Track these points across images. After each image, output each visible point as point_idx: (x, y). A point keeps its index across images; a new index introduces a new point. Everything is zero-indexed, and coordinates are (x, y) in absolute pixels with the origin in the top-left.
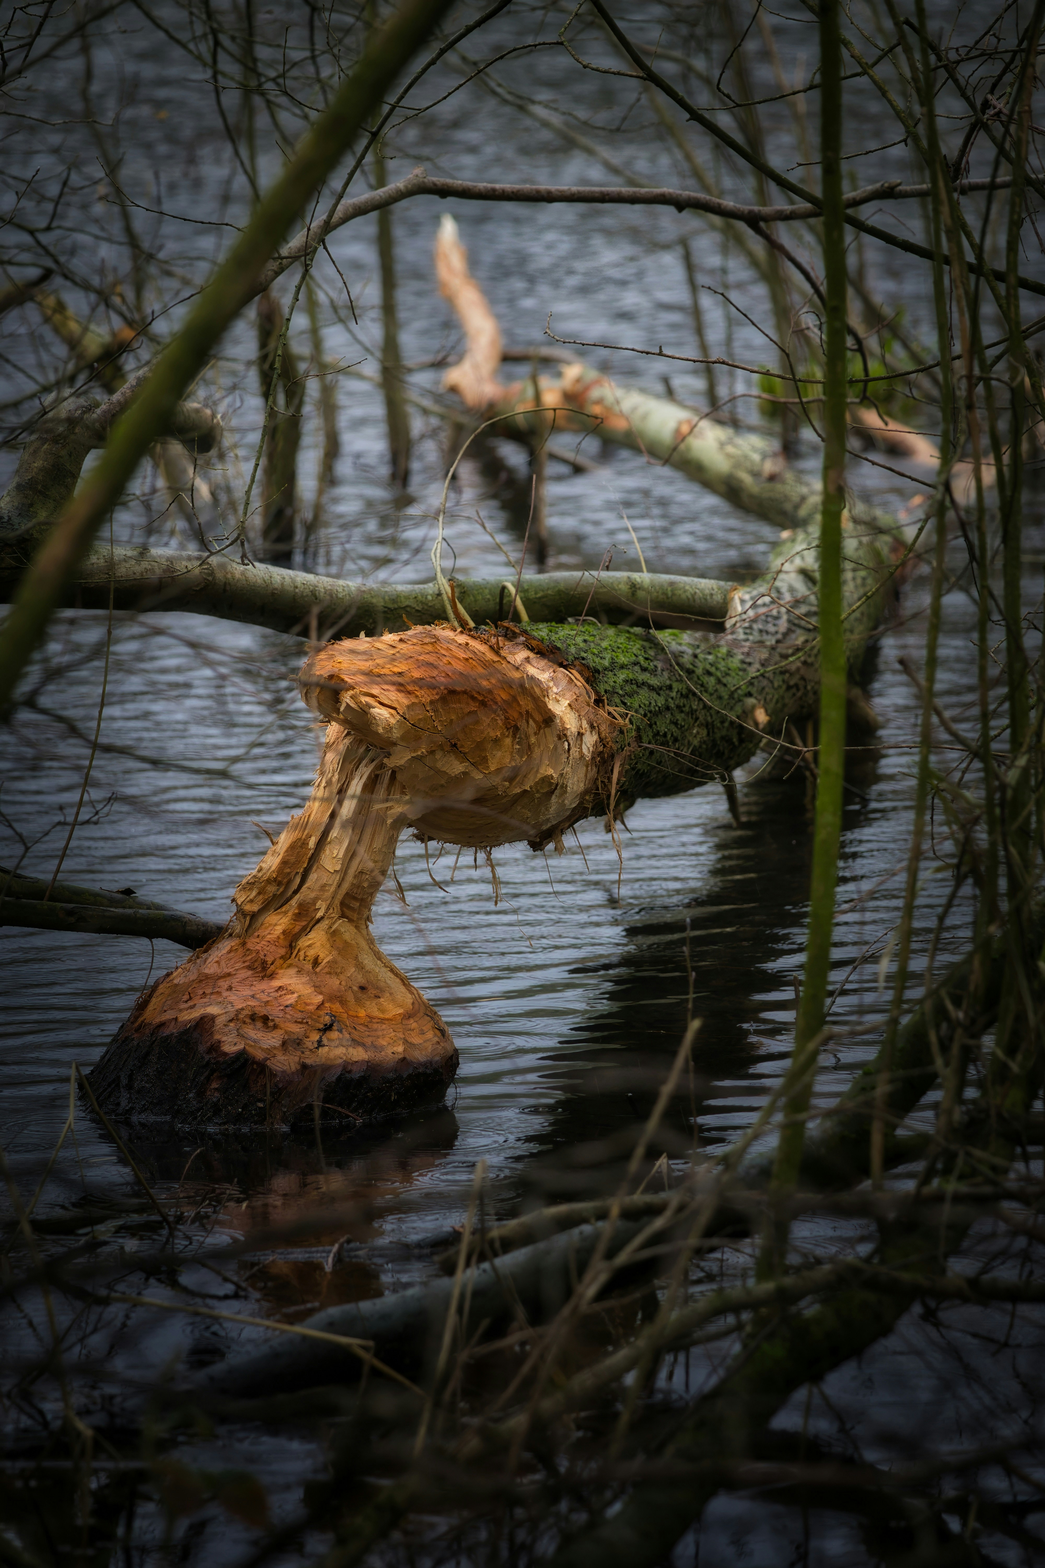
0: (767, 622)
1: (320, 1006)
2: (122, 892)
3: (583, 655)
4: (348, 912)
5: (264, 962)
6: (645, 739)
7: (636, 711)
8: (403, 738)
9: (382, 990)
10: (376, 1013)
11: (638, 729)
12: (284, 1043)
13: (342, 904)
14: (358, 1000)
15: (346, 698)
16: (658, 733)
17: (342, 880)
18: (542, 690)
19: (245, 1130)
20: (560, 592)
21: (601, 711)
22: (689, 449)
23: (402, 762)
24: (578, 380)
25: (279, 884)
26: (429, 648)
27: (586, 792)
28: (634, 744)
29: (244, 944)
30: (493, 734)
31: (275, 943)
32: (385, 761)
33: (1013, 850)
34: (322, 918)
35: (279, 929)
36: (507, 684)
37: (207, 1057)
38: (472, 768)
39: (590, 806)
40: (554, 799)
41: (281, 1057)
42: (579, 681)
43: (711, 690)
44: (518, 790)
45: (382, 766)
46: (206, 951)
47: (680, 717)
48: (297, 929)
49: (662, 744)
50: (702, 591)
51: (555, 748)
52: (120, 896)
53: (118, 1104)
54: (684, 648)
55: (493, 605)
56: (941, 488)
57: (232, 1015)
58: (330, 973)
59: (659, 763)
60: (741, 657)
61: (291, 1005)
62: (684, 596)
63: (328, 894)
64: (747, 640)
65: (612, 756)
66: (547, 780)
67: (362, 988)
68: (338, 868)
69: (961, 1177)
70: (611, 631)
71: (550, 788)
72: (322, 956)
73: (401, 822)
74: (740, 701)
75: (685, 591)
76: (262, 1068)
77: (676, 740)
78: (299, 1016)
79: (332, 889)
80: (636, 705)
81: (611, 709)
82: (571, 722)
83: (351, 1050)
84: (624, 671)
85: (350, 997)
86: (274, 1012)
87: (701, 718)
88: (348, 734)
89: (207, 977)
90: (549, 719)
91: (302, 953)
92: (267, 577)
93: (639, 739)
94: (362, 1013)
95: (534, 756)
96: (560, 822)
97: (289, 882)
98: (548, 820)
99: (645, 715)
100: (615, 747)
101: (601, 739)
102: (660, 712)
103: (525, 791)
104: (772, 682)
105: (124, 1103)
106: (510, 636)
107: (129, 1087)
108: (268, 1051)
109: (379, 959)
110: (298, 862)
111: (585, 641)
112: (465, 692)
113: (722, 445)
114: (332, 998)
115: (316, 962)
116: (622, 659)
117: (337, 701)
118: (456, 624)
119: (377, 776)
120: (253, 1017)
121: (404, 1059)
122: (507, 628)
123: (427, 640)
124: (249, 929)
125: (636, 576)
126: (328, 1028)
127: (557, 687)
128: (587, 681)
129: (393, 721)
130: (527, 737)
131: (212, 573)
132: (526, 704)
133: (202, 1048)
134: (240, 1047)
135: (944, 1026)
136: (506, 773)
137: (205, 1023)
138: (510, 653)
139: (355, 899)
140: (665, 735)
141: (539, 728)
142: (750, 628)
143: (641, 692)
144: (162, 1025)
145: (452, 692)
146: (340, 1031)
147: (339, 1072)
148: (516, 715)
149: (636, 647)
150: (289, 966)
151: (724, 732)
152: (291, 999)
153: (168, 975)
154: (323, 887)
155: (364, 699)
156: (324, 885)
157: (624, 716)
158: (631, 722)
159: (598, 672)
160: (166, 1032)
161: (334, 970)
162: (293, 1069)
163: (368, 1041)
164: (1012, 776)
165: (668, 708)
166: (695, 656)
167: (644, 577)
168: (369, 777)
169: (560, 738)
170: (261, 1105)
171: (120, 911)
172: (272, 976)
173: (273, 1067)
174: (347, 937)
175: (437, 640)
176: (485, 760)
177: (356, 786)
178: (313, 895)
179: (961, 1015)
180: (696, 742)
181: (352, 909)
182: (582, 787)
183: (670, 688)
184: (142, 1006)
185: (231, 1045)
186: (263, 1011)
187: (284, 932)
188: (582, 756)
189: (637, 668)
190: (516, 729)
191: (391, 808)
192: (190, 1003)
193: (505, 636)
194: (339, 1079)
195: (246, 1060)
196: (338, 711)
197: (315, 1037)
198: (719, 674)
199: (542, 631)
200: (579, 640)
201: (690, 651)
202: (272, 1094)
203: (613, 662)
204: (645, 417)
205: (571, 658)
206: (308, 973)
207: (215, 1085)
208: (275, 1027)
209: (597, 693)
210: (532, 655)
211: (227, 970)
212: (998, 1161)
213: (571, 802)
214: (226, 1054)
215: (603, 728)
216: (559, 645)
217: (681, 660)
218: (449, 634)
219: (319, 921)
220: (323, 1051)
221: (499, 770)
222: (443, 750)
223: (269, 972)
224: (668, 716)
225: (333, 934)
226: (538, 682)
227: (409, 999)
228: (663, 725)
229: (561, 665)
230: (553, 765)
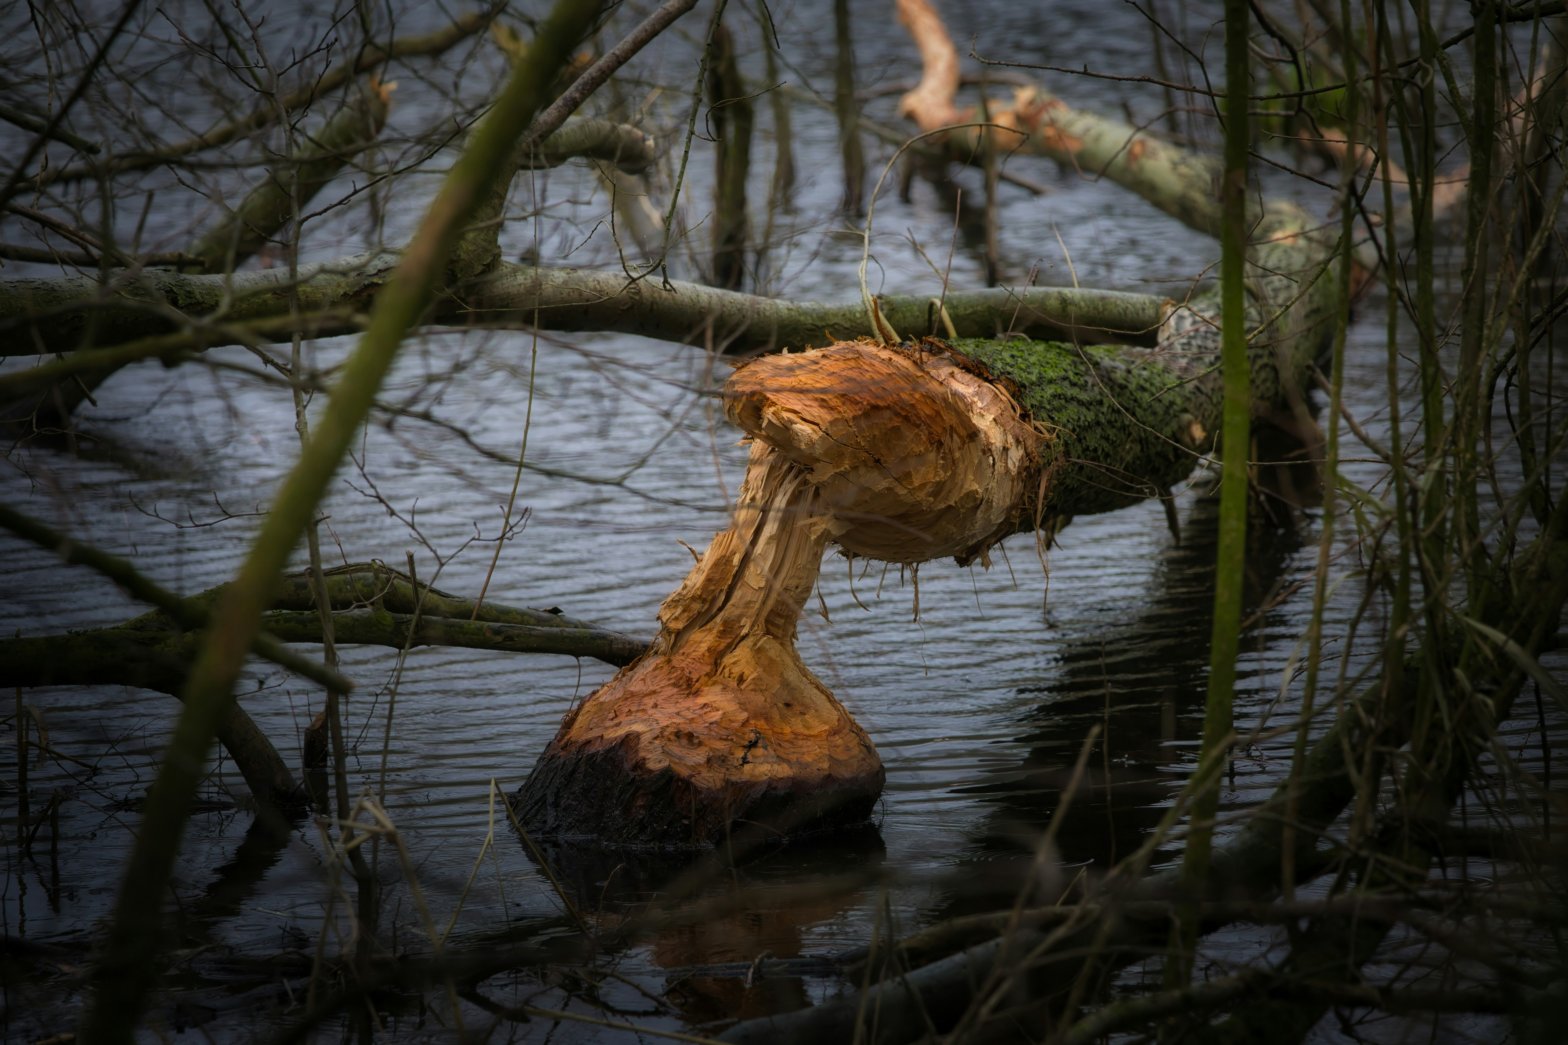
0: (1206, 338)
1: (745, 723)
2: (550, 611)
3: (1009, 369)
4: (772, 629)
5: (689, 680)
6: (1073, 453)
7: (1064, 426)
8: (826, 454)
9: (808, 707)
10: (800, 729)
11: (1066, 444)
12: (709, 760)
13: (767, 621)
14: (783, 718)
15: (768, 413)
16: (1087, 448)
17: (767, 596)
18: (966, 405)
19: (670, 848)
20: (990, 308)
21: (1027, 426)
22: (1141, 169)
23: (825, 478)
24: (1031, 103)
25: (704, 601)
26: (852, 363)
27: (1012, 507)
28: (1062, 460)
29: (669, 661)
30: (916, 450)
31: (700, 660)
32: (808, 477)
33: (1425, 557)
34: (747, 635)
35: (704, 647)
36: (930, 398)
37: (632, 775)
38: (896, 484)
39: (1017, 521)
40: (979, 515)
41: (705, 773)
42: (1005, 396)
43: (1144, 405)
44: (943, 506)
45: (805, 482)
46: (631, 669)
47: (1111, 432)
48: (722, 646)
49: (1093, 459)
50: (1133, 305)
51: (980, 463)
52: (547, 615)
53: (545, 822)
54: (1117, 364)
55: (922, 322)
56: (1345, 190)
57: (657, 732)
58: (754, 690)
59: (1090, 479)
60: (1177, 373)
61: (715, 722)
62: (1115, 311)
63: (753, 611)
64: (1184, 356)
65: (1039, 471)
66: (971, 495)
67: (788, 705)
68: (762, 584)
69: (1373, 884)
70: (1041, 347)
71: (975, 503)
72: (747, 673)
73: (826, 539)
74: (1175, 416)
75: (1117, 306)
76: (686, 785)
77: (1107, 455)
78: (724, 732)
79: (757, 606)
80: (1065, 420)
81: (1038, 424)
82: (996, 437)
83: (776, 767)
84: (1053, 386)
85: (776, 715)
86: (698, 728)
87: (1134, 434)
88: (773, 450)
89: (633, 695)
90: (973, 434)
91: (727, 670)
92: (694, 296)
93: (1067, 454)
94: (787, 730)
95: (959, 471)
96: (986, 538)
97: (714, 600)
98: (974, 536)
99: (1074, 430)
100: (1041, 462)
101: (1027, 454)
102: (1090, 426)
103: (950, 506)
104: (1210, 398)
105: (551, 821)
106: (935, 351)
107: (556, 805)
108: (693, 768)
109: (805, 676)
110: (723, 579)
111: (1013, 356)
112: (888, 407)
113: (1175, 165)
114: (756, 715)
115: (741, 679)
116: (1051, 374)
117: (760, 417)
118: (881, 339)
119: (801, 492)
120: (678, 734)
121: (830, 775)
122: (932, 344)
123: (850, 356)
124: (674, 647)
125: (1067, 291)
126: (753, 745)
127: (982, 401)
128: (1013, 396)
129: (815, 437)
130: (951, 451)
131: (639, 292)
132: (949, 419)
133: (627, 766)
134: (665, 764)
135: (1357, 732)
136: (929, 489)
137: (630, 741)
138: (935, 367)
139: (780, 616)
140: (1095, 450)
141: (964, 443)
142: (1189, 344)
143: (1070, 406)
144: (588, 742)
145: (875, 408)
146: (765, 748)
147: (764, 788)
148: (940, 431)
149: (1066, 362)
150: (714, 683)
151: (1159, 448)
152: (716, 716)
153: (594, 693)
154: (748, 604)
155: (785, 415)
156: (750, 602)
157: (1051, 431)
158: (1058, 437)
159: (1024, 386)
160: (592, 750)
161: (758, 686)
162: (719, 786)
163: (793, 758)
164: (1423, 481)
165: (1098, 423)
166: (1129, 372)
167: (1075, 292)
168: (793, 492)
169: (984, 452)
170: (686, 822)
171: (546, 629)
172: (697, 694)
173: (698, 784)
174: (772, 653)
175: (859, 355)
176: (908, 475)
177: (780, 501)
178: (738, 612)
179: (1373, 722)
180: (1129, 458)
181: (778, 626)
182: (1008, 502)
183: (1101, 403)
184: (568, 724)
185: (655, 762)
186: (688, 728)
187: (709, 650)
188: (1007, 471)
189: (1066, 383)
190: (940, 444)
191: (814, 524)
192: (616, 721)
193: (930, 351)
194: (764, 796)
195: (672, 777)
196: (760, 427)
197: (740, 753)
198: (1153, 390)
199: (969, 347)
200: (1006, 355)
201: (1123, 367)
202: (697, 811)
203: (1040, 377)
204: (1098, 138)
205: (996, 372)
206: (733, 690)
207: (640, 802)
208: (700, 744)
209: (1023, 407)
210: (956, 370)
211: (652, 688)
212: (1414, 869)
213: (997, 518)
214: (650, 771)
215: (1029, 442)
216: (985, 360)
217: (1113, 376)
218: (872, 349)
219: (743, 638)
220: (747, 767)
221: (922, 486)
222: (866, 465)
223: (694, 689)
224: (1099, 431)
225: (758, 651)
226: (962, 397)
227: (835, 715)
228: (1092, 440)
229: (986, 380)
230: (978, 479)
